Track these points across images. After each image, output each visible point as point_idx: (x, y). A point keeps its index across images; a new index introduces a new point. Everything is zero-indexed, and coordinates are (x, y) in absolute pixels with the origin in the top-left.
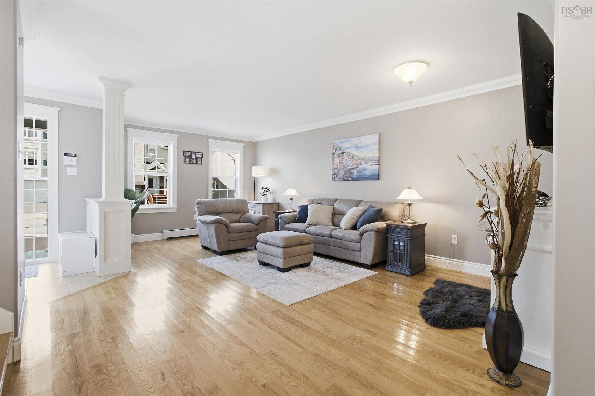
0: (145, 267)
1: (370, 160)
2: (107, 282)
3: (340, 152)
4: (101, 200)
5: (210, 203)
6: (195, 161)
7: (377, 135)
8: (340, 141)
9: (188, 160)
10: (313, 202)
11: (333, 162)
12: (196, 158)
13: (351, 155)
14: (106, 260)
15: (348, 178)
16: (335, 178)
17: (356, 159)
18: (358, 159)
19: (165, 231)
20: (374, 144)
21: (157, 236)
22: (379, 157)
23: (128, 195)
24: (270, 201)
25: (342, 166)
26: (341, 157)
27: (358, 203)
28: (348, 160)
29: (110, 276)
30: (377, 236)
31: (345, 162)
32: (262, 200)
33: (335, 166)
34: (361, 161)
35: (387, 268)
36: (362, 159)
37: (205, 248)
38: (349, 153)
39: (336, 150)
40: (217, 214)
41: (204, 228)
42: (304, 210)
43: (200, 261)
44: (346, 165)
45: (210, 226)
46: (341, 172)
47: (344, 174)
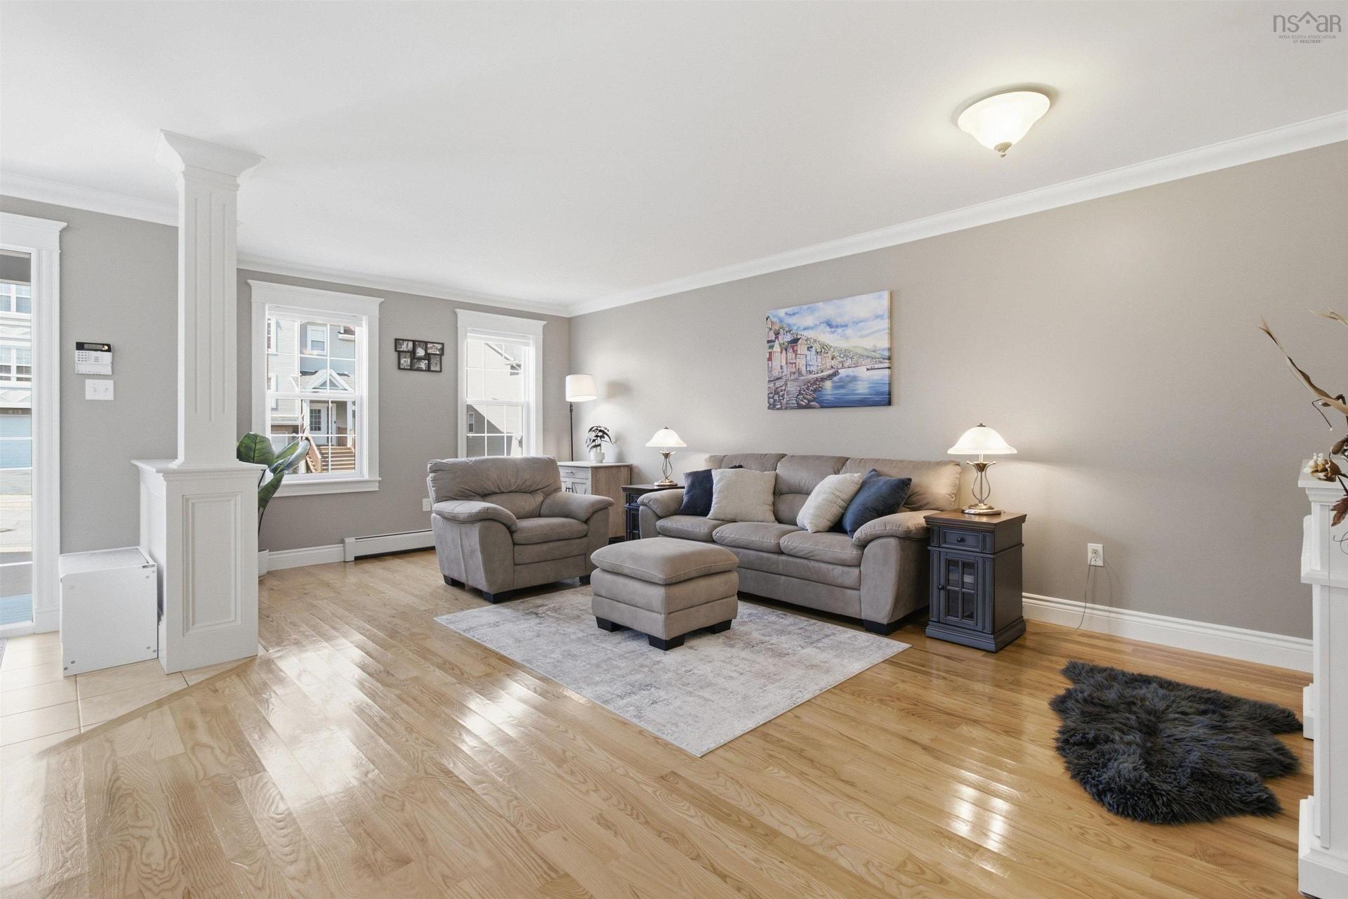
0: (297, 643)
1: (868, 357)
2: (189, 690)
3: (788, 338)
4: (174, 465)
5: (465, 467)
6: (423, 365)
7: (886, 295)
8: (788, 310)
9: (406, 361)
10: (720, 462)
11: (770, 362)
12: (428, 357)
13: (817, 347)
14: (186, 629)
15: (809, 401)
16: (776, 401)
17: (830, 355)
18: (836, 354)
19: (350, 540)
20: (877, 317)
21: (329, 553)
22: (890, 349)
23: (250, 450)
24: (609, 460)
25: (794, 373)
26: (791, 350)
27: (839, 464)
28: (808, 357)
29: (197, 670)
30: (903, 549)
31: (801, 363)
32: (591, 459)
33: (776, 373)
34: (842, 359)
35: (930, 630)
36: (846, 354)
37: (454, 583)
38: (812, 341)
39: (777, 334)
40: (484, 496)
41: (452, 533)
42: (702, 482)
43: (442, 620)
44: (803, 369)
45: (464, 528)
46: (793, 388)
47: (800, 394)
